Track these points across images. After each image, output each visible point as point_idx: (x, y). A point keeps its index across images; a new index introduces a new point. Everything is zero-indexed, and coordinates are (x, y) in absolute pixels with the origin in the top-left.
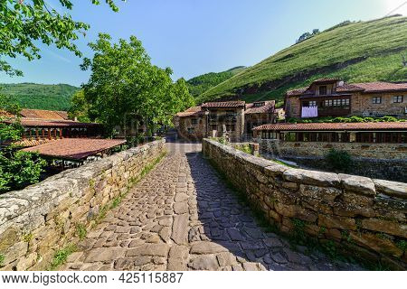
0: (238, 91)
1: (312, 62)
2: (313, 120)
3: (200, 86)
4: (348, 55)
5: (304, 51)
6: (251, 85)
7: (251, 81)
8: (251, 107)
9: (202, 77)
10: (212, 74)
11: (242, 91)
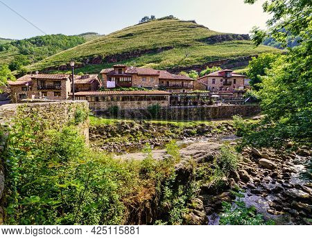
0: (84, 61)
1: (144, 44)
2: (111, 89)
3: (46, 48)
4: (164, 43)
5: (141, 33)
6: (96, 56)
7: (96, 52)
8: (79, 79)
9: (48, 37)
10: (61, 36)
11: (88, 60)
